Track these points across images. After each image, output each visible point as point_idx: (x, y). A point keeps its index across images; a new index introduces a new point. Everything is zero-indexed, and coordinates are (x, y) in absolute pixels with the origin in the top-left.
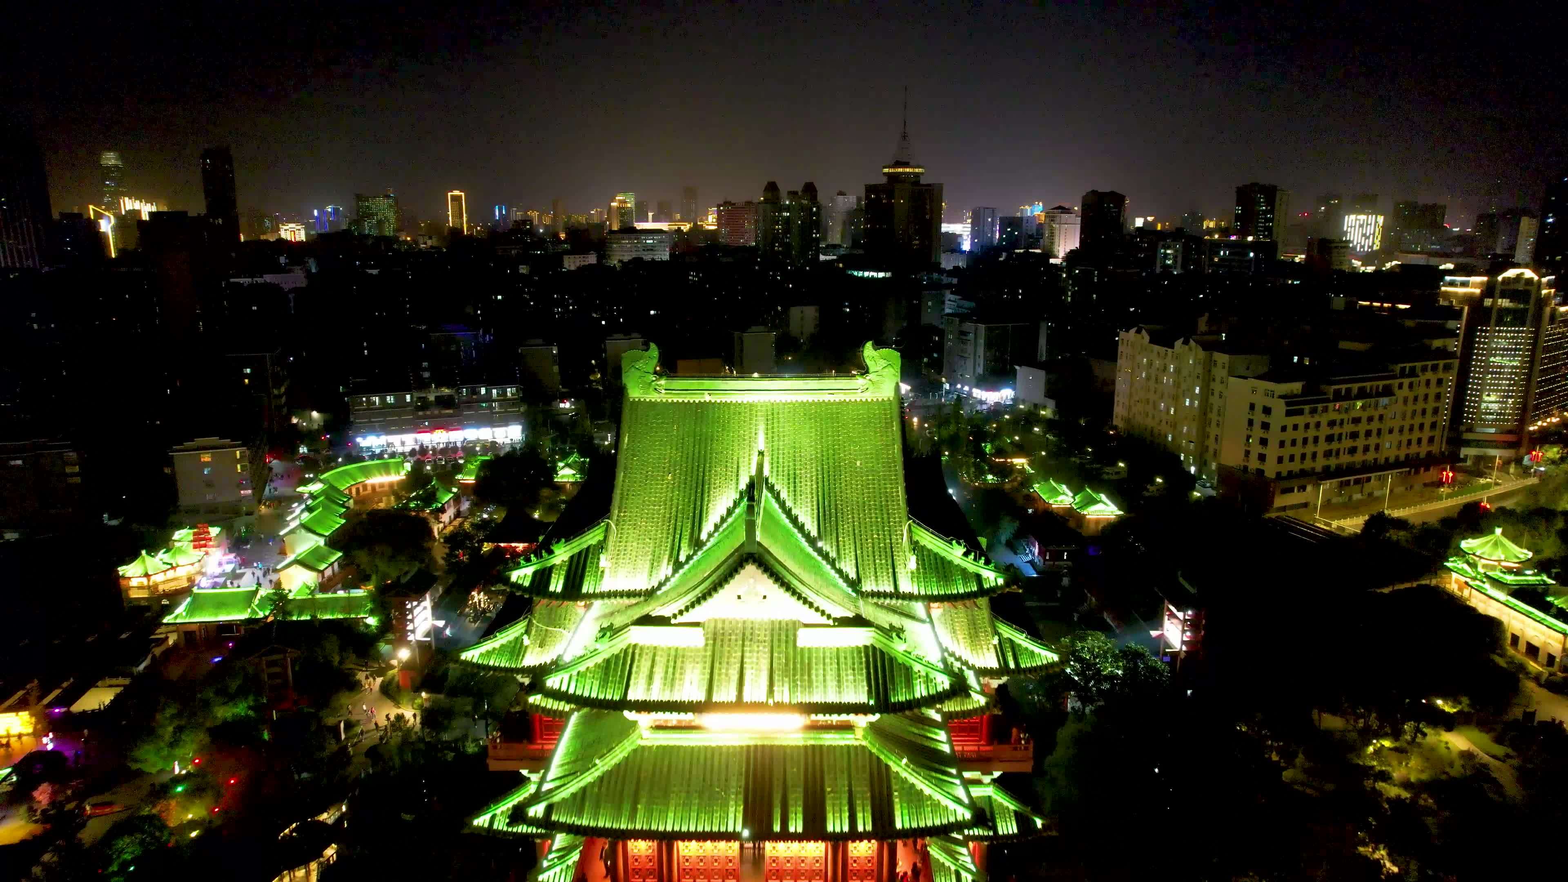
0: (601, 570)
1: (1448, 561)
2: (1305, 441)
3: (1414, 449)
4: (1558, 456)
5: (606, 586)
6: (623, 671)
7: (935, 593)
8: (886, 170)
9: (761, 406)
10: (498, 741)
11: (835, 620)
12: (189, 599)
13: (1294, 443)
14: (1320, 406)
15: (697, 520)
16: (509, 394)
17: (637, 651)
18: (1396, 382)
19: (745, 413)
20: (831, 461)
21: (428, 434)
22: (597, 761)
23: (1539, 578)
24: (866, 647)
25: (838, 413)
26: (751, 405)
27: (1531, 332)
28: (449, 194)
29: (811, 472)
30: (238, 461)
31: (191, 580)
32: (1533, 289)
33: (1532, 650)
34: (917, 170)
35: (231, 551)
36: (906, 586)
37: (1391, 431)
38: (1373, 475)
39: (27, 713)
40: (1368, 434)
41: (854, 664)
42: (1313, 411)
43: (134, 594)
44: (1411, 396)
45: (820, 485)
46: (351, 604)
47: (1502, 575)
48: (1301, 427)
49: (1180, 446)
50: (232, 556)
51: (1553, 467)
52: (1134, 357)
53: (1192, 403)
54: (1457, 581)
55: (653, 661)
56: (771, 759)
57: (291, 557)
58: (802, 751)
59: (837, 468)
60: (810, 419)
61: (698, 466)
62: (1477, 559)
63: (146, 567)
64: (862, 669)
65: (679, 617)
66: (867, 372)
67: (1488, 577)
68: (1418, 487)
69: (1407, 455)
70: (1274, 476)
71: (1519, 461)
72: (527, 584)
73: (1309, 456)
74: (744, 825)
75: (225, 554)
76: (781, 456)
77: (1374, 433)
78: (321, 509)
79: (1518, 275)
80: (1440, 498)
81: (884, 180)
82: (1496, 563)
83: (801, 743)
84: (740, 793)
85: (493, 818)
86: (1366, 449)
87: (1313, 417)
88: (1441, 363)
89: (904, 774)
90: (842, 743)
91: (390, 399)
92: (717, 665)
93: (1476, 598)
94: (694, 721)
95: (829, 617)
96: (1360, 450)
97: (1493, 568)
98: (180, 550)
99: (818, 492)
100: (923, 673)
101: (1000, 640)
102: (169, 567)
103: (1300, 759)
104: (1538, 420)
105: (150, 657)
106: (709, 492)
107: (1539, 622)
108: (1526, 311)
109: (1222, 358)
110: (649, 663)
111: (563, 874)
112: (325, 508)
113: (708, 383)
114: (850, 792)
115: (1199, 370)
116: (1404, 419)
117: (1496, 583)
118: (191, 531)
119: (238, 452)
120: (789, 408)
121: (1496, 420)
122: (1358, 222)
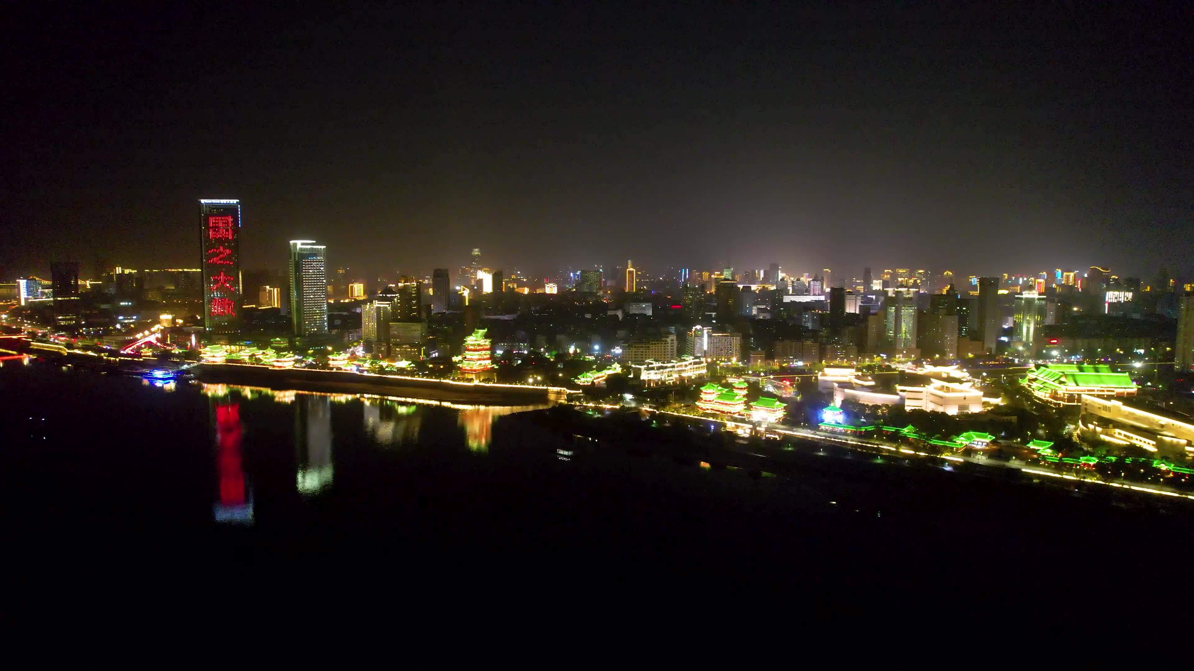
28: (628, 270)
122: (1114, 296)
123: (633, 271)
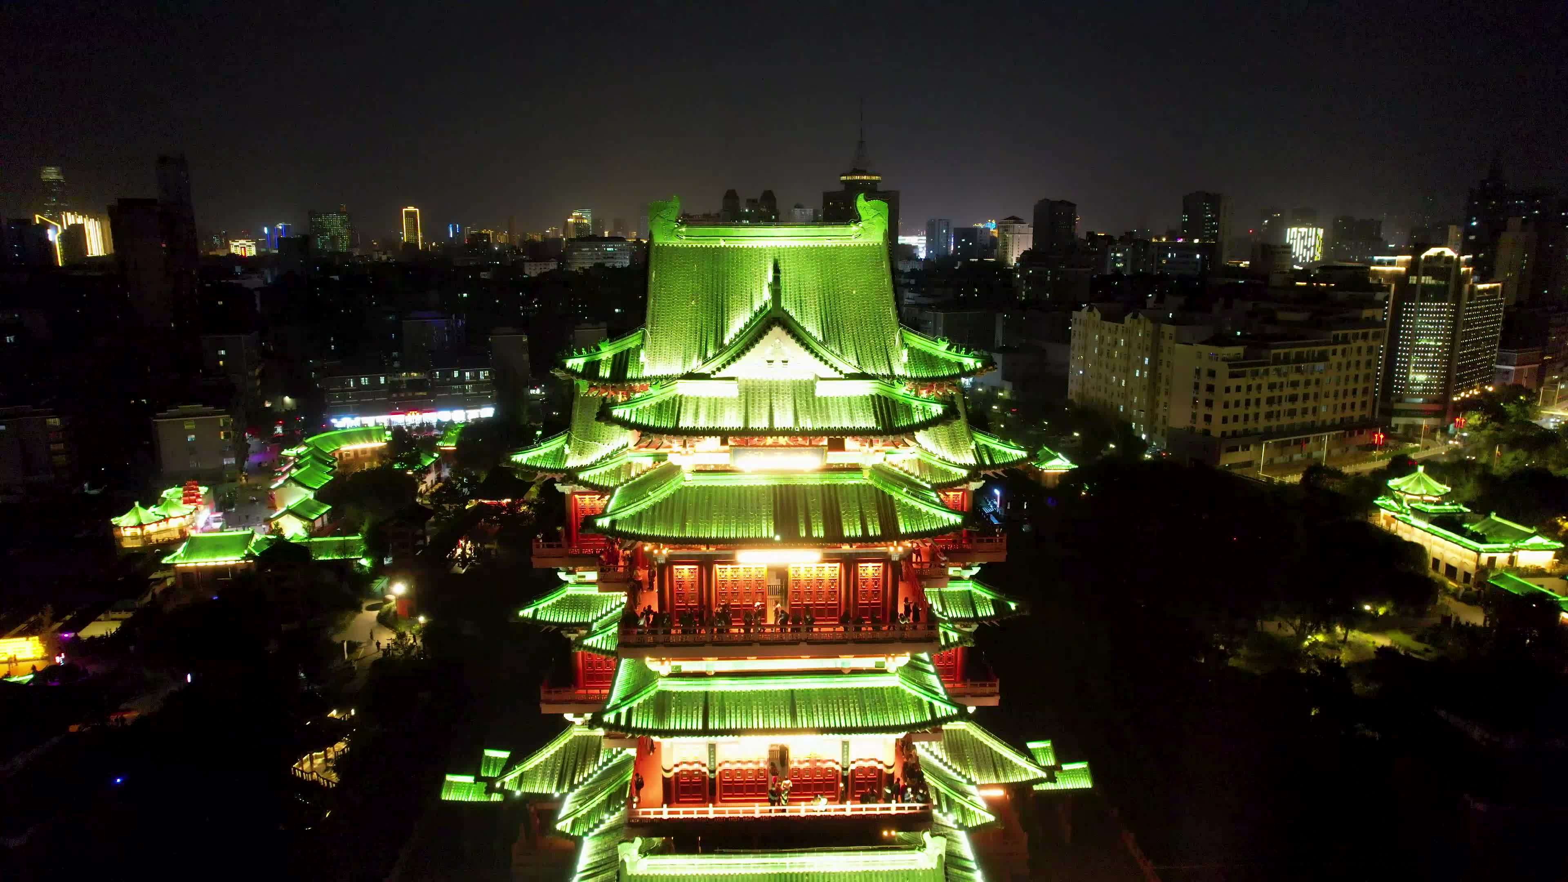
0: (641, 364)
1: (1377, 500)
2: (1248, 403)
3: (1348, 413)
4: (1479, 422)
5: (646, 373)
6: (673, 411)
7: (925, 375)
8: (844, 178)
9: (769, 250)
10: (541, 541)
11: (846, 375)
12: (185, 544)
13: (1237, 404)
14: (1262, 369)
15: (719, 334)
16: (482, 377)
17: (683, 400)
18: (1331, 348)
19: (755, 255)
20: (831, 291)
21: (403, 416)
22: (650, 493)
23: (1456, 507)
24: (872, 396)
25: (835, 256)
26: (760, 249)
27: (1452, 307)
28: (404, 210)
29: (815, 299)
30: (222, 429)
31: (182, 532)
32: (1453, 266)
33: (1451, 571)
34: (874, 178)
35: (218, 511)
36: (899, 370)
37: (1327, 396)
38: (1311, 436)
39: (37, 638)
40: (1306, 397)
41: (863, 406)
42: (1255, 374)
43: (128, 544)
44: (1344, 361)
45: (823, 307)
46: (344, 548)
47: (1423, 506)
48: (1244, 389)
49: (1131, 416)
50: (220, 515)
51: (1475, 433)
52: (1086, 336)
53: (1141, 374)
54: (1385, 517)
55: (697, 406)
56: (794, 494)
57: (281, 510)
58: (820, 489)
59: (837, 296)
60: (812, 260)
61: (717, 295)
62: (1402, 495)
63: (139, 517)
64: (869, 410)
65: (717, 373)
66: (860, 220)
67: (1413, 509)
68: (1352, 450)
69: (1342, 419)
70: (1218, 435)
71: (1445, 430)
72: (580, 370)
73: (1251, 417)
74: (776, 532)
75: (212, 513)
76: (788, 287)
77: (1312, 396)
78: (309, 466)
79: (1438, 254)
80: (1373, 459)
81: (842, 188)
82: (1419, 498)
83: (818, 483)
84: (770, 515)
85: (536, 611)
86: (1305, 411)
87: (1254, 379)
88: (1371, 331)
89: (904, 500)
90: (852, 482)
91: (364, 381)
92: (750, 409)
93: (1401, 529)
94: (729, 465)
95: (841, 373)
96: (1299, 412)
97: (1416, 501)
98: (171, 503)
99: (821, 313)
100: (920, 407)
101: (976, 445)
102: (163, 518)
103: (1243, 651)
104: (1460, 392)
105: (150, 594)
106: (728, 313)
107: (1456, 543)
108: (1446, 287)
109: (1169, 329)
110: (695, 407)
111: (604, 642)
112: (313, 465)
113: (722, 230)
114: (861, 512)
115: (1148, 342)
116: (1338, 384)
117: (1418, 513)
118: (181, 489)
119: (221, 421)
120: (793, 251)
121: (1424, 390)
122: (1299, 234)
123: (416, 212)
